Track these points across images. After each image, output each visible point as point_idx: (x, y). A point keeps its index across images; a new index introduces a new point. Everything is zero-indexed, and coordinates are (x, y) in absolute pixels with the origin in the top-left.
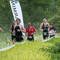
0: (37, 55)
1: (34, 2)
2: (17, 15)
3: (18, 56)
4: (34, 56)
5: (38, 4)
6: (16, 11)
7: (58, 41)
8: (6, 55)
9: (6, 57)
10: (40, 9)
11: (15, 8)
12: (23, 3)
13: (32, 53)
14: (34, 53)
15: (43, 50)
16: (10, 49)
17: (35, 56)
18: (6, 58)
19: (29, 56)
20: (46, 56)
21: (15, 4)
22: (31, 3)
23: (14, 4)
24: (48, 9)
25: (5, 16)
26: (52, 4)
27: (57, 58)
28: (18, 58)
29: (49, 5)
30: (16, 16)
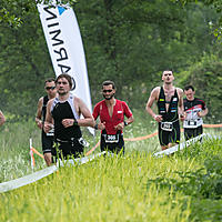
0: (140, 205)
1: (128, 9)
2: (64, 56)
3: (69, 209)
4: (129, 209)
5: (142, 15)
6: (62, 42)
7: (215, 154)
8: (26, 205)
9: (23, 211)
10: (149, 33)
11: (59, 31)
12: (85, 12)
13: (121, 198)
14: (130, 198)
15: (162, 184)
16: (40, 182)
17: (133, 207)
18: (25, 216)
19: (109, 209)
20: (173, 208)
21: (57, 14)
22: (118, 12)
23: (55, 17)
24: (178, 34)
25: (21, 58)
26: (195, 15)
27: (212, 216)
28: (68, 216)
29: (184, 20)
30: (62, 59)
